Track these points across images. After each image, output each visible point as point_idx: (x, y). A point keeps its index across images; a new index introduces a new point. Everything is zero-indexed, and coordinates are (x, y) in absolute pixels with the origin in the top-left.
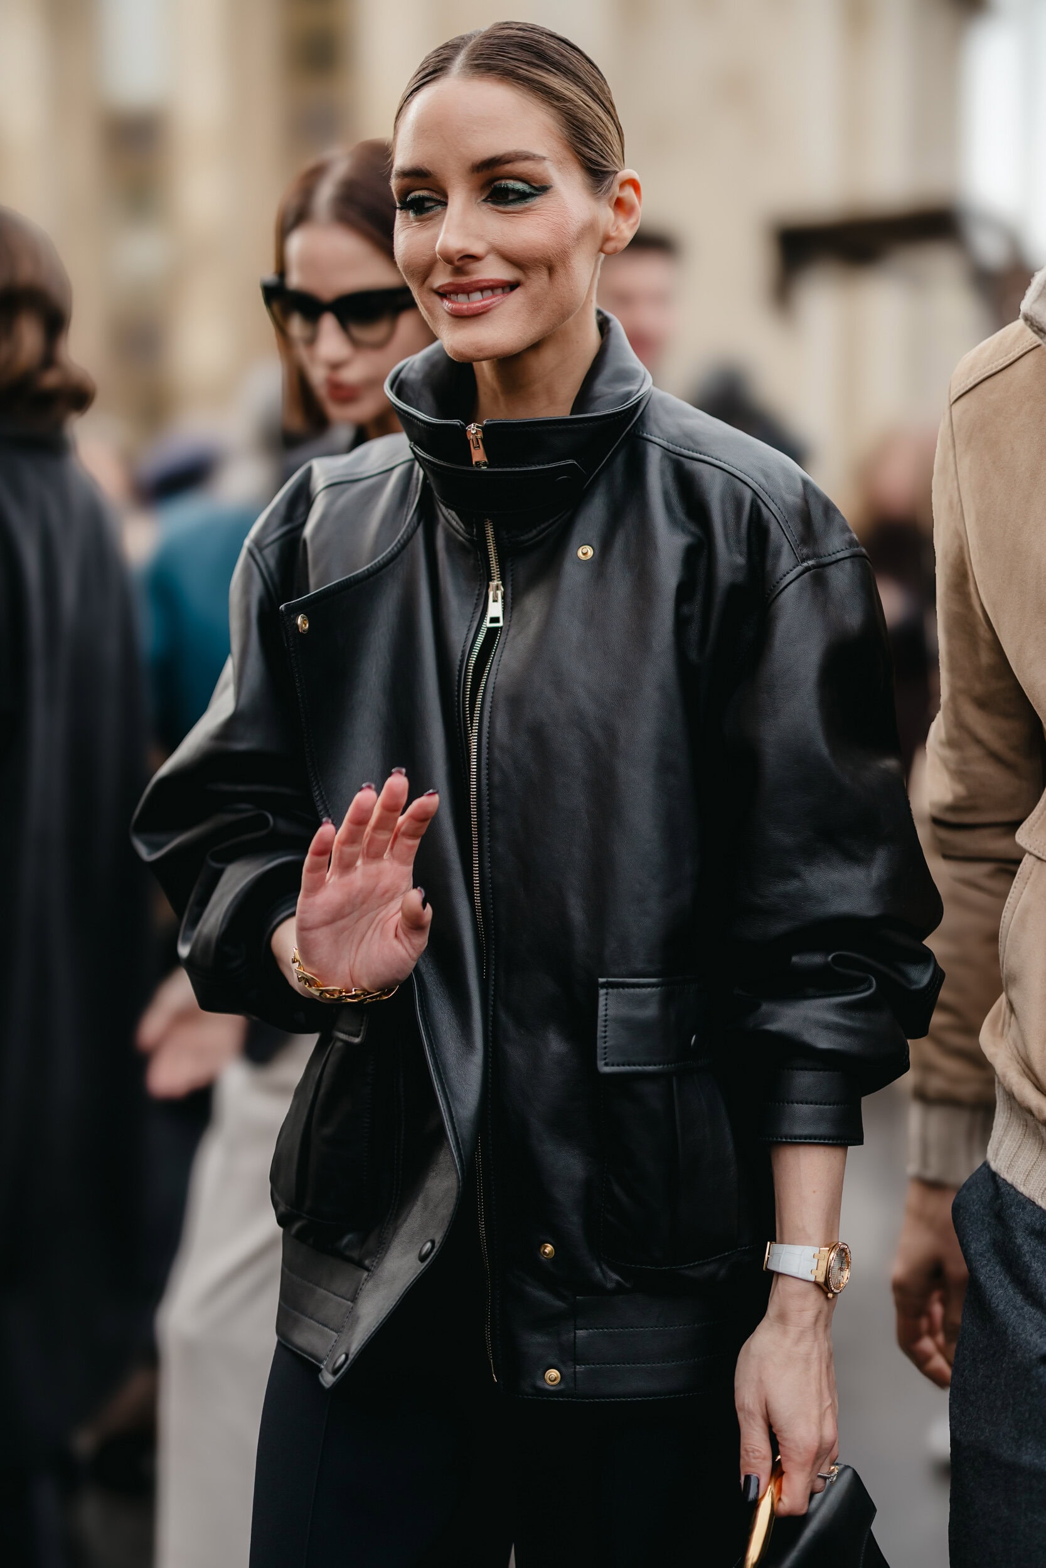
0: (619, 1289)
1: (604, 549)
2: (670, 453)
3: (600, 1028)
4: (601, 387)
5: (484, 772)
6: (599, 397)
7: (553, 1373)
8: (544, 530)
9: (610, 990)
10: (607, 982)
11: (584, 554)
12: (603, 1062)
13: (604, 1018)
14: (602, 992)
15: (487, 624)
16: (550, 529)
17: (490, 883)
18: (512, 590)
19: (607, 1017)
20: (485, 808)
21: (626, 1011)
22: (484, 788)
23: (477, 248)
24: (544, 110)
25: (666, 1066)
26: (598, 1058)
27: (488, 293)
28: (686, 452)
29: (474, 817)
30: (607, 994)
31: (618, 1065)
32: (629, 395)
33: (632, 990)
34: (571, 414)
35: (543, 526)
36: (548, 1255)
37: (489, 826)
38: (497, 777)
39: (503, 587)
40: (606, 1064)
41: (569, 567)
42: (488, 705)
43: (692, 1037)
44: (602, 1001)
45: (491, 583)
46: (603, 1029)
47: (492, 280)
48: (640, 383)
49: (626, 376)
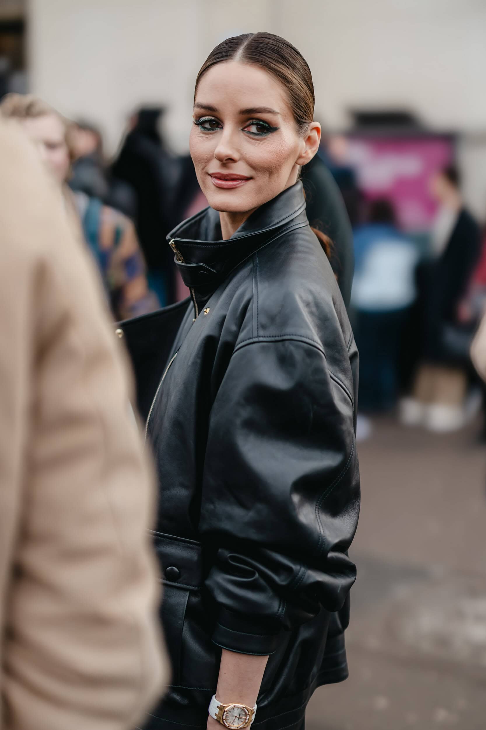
11: (206, 312)
23: (235, 156)
24: (281, 87)
47: (239, 175)
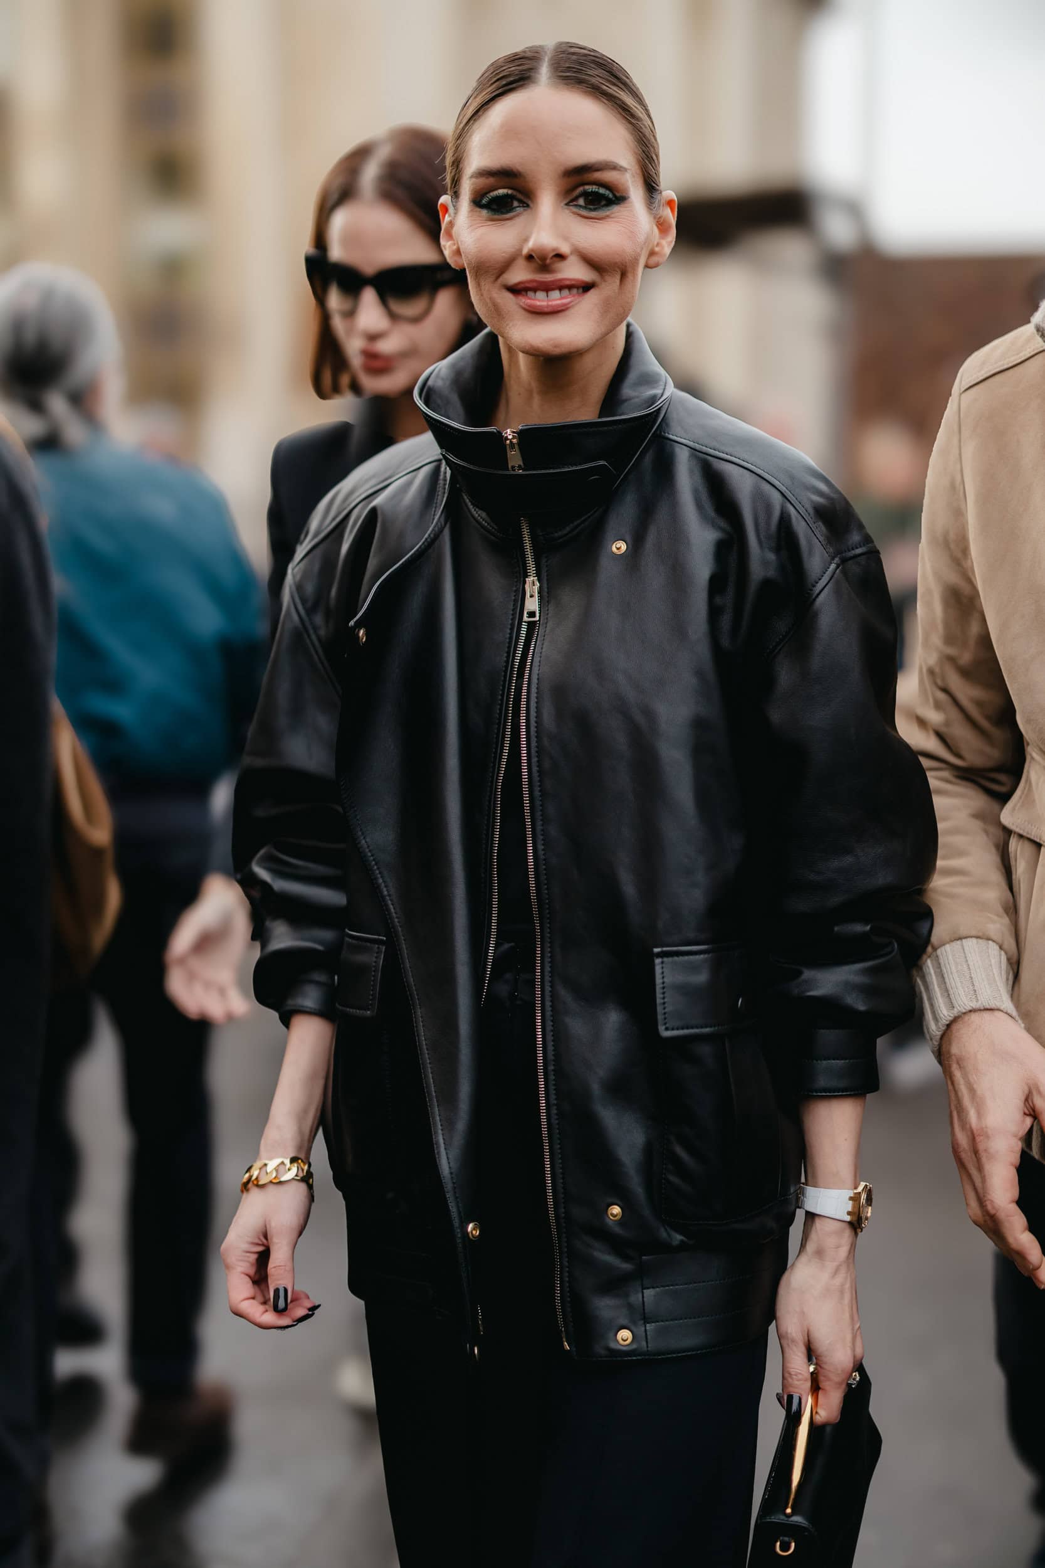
0: (682, 1246)
1: (637, 543)
2: (698, 453)
3: (659, 995)
4: (627, 391)
5: (534, 760)
6: (626, 400)
7: (625, 1335)
8: (577, 527)
9: (665, 959)
10: (662, 952)
11: (618, 549)
12: (664, 1027)
13: (662, 986)
14: (658, 961)
15: (525, 618)
16: (582, 525)
17: (544, 865)
18: (548, 584)
19: (665, 985)
20: (537, 793)
21: (680, 978)
22: (535, 774)
23: (565, 249)
25: (720, 1028)
26: (659, 1024)
27: (566, 292)
28: (712, 452)
29: (527, 802)
30: (662, 963)
31: (678, 1029)
32: (653, 399)
33: (686, 958)
34: (599, 418)
35: (576, 523)
36: (615, 1216)
37: (541, 811)
38: (547, 764)
39: (539, 583)
40: (667, 1029)
41: (605, 563)
42: (533, 695)
43: (739, 1000)
44: (658, 970)
45: (527, 579)
46: (662, 996)
47: (574, 280)
48: (662, 387)
49: (649, 380)
